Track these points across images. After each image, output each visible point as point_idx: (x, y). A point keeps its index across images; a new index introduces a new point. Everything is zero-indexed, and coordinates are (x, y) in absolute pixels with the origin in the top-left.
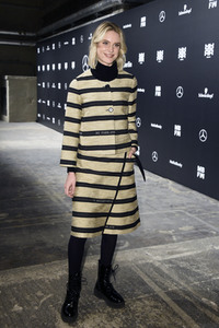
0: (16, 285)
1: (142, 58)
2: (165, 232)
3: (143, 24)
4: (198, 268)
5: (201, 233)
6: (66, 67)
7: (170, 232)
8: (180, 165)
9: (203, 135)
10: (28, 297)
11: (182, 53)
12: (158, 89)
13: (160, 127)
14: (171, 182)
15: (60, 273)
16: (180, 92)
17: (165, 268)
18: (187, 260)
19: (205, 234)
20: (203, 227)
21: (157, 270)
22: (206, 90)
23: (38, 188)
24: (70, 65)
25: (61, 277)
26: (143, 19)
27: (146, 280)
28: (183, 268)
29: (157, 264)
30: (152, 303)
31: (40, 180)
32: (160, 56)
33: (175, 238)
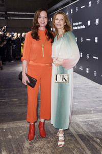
0: (12, 128)
1: (89, 23)
2: (89, 109)
3: (90, 5)
4: (98, 125)
10: (15, 133)
12: (96, 38)
13: (97, 58)
17: (82, 124)
18: (94, 121)
26: (90, 3)
28: (91, 125)
29: (78, 123)
30: (69, 138)
32: (97, 21)
33: (92, 112)
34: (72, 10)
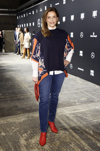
0: (4, 124)
1: (64, 19)
2: (73, 101)
4: (87, 116)
5: (90, 101)
6: (30, 25)
7: (76, 101)
8: (83, 70)
9: (93, 55)
10: (8, 129)
11: (82, 16)
12: (72, 34)
14: (78, 78)
15: (23, 119)
16: (82, 35)
17: (71, 117)
18: (82, 113)
19: (92, 101)
20: (91, 98)
21: (67, 117)
22: (94, 33)
23: (16, 82)
24: (32, 24)
25: (23, 121)
27: (62, 122)
29: (67, 115)
30: (63, 132)
31: (17, 79)
33: (77, 104)
34: (46, 7)
